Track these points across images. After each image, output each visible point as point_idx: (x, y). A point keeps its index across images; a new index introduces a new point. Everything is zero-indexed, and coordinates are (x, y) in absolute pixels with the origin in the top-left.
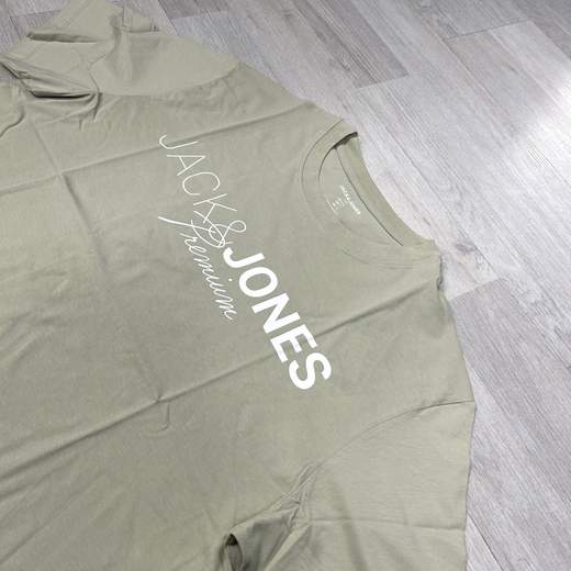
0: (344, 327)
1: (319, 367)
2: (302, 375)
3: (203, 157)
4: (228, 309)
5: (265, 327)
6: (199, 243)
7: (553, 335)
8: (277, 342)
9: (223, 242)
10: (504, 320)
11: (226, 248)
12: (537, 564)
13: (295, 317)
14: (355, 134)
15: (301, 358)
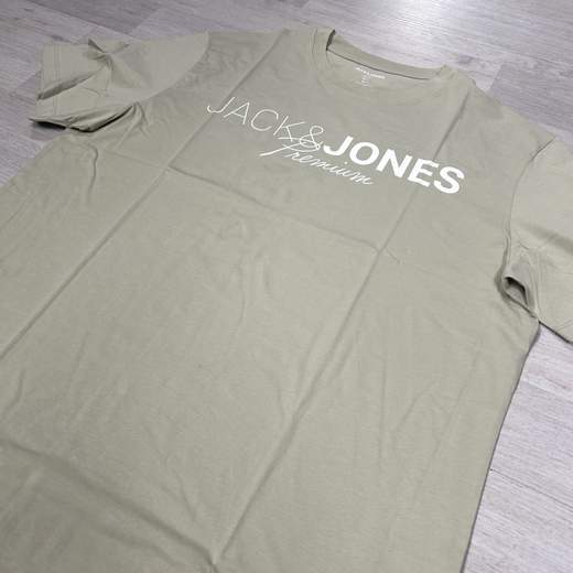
3: (248, 103)
4: (364, 179)
5: (396, 175)
6: (302, 155)
8: (413, 178)
9: (317, 145)
10: (528, 86)
13: (408, 159)
14: (334, 31)
15: (437, 177)
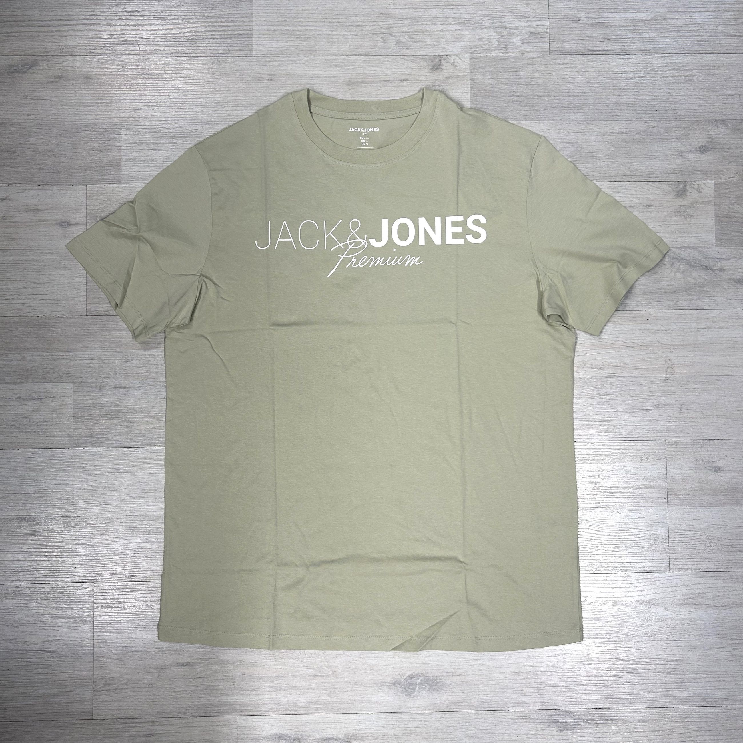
0: (459, 192)
1: (476, 223)
2: (477, 235)
3: (285, 222)
4: (414, 261)
5: (436, 243)
6: (358, 258)
7: (525, 47)
8: (450, 241)
9: (364, 242)
11: (369, 242)
12: (635, 161)
13: (438, 220)
15: (467, 231)
